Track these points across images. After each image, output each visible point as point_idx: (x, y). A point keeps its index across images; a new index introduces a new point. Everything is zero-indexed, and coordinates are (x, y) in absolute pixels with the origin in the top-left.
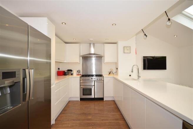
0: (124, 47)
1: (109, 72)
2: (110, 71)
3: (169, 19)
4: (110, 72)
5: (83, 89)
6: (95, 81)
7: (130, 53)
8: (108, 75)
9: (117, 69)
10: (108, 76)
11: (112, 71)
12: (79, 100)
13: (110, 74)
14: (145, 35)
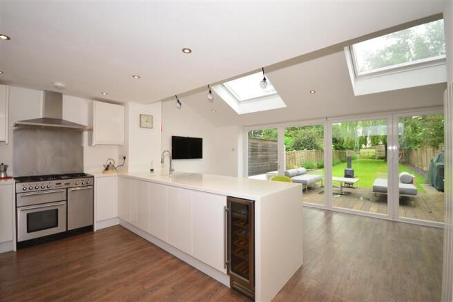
0: (140, 115)
1: (104, 166)
2: (108, 163)
3: (210, 92)
4: (108, 166)
5: (28, 215)
6: (69, 190)
7: (152, 128)
8: (103, 173)
9: (125, 158)
10: (102, 175)
11: (112, 163)
12: (15, 250)
13: (107, 169)
14: (178, 101)
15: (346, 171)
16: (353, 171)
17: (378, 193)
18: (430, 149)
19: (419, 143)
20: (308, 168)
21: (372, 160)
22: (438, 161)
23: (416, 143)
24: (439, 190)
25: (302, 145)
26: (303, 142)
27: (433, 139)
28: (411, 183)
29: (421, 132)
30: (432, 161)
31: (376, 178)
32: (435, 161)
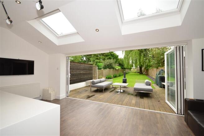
15: (123, 79)
16: (126, 80)
17: (136, 91)
18: (155, 69)
19: (151, 66)
20: (106, 78)
21: (135, 73)
22: (159, 74)
23: (150, 66)
24: (160, 87)
25: (107, 67)
26: (107, 66)
27: (156, 65)
28: (150, 85)
29: (152, 62)
30: (157, 74)
31: (136, 82)
32: (158, 74)
